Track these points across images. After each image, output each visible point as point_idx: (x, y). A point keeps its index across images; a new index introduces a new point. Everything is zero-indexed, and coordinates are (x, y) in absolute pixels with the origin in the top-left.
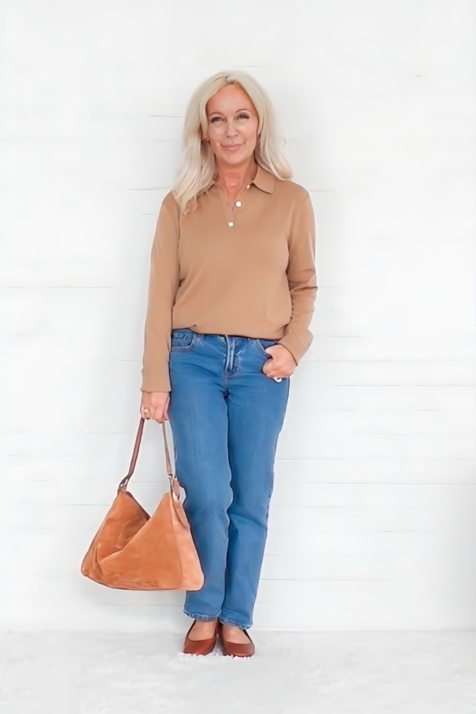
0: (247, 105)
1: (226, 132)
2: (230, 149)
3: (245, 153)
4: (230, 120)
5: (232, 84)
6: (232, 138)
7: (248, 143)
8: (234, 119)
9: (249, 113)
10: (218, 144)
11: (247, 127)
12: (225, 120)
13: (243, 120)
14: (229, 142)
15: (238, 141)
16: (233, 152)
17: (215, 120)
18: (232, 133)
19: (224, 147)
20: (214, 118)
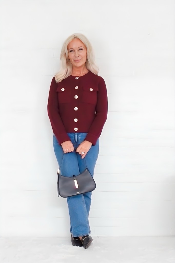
0: (82, 45)
1: (75, 55)
2: (77, 61)
3: (82, 63)
4: (76, 51)
5: (76, 38)
6: (77, 57)
7: (83, 59)
8: (78, 51)
9: (83, 48)
10: (72, 60)
11: (83, 53)
12: (74, 51)
13: (81, 51)
14: (76, 59)
15: (79, 58)
16: (78, 62)
17: (71, 51)
18: (77, 56)
19: (75, 61)
20: (70, 50)
